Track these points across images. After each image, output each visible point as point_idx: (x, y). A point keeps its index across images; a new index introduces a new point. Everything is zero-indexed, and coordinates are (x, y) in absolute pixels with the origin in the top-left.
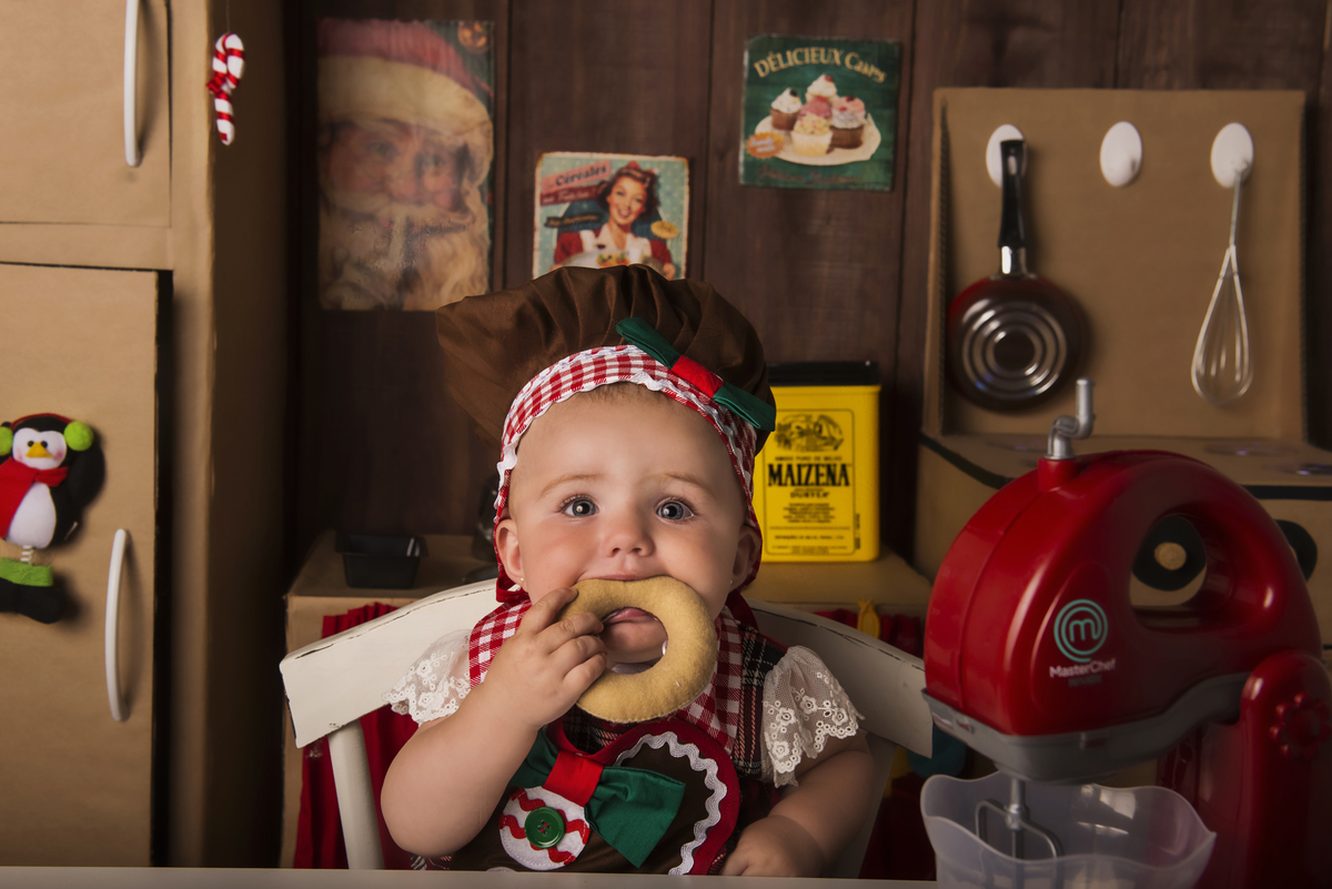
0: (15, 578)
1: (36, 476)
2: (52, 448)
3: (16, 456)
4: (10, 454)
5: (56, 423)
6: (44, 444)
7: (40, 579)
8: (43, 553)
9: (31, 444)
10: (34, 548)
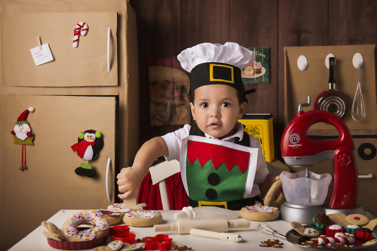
0: (84, 167)
1: (89, 144)
2: (93, 137)
3: (85, 139)
4: (84, 139)
5: (94, 132)
6: (91, 136)
7: (89, 167)
8: (90, 162)
9: (88, 136)
10: (88, 161)
